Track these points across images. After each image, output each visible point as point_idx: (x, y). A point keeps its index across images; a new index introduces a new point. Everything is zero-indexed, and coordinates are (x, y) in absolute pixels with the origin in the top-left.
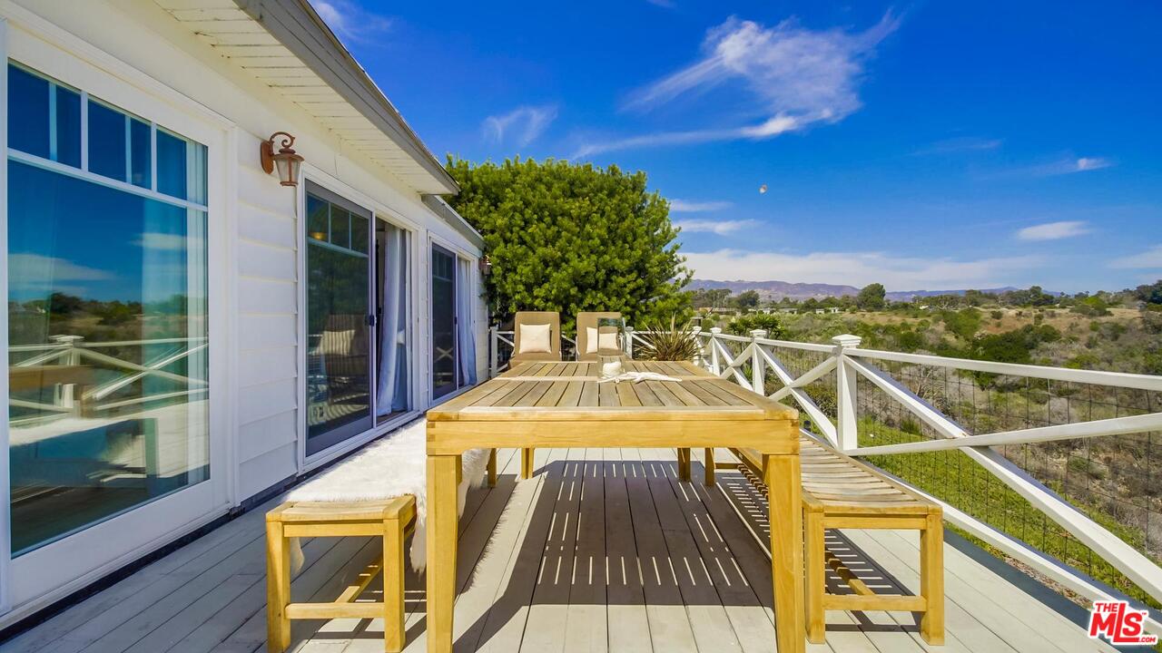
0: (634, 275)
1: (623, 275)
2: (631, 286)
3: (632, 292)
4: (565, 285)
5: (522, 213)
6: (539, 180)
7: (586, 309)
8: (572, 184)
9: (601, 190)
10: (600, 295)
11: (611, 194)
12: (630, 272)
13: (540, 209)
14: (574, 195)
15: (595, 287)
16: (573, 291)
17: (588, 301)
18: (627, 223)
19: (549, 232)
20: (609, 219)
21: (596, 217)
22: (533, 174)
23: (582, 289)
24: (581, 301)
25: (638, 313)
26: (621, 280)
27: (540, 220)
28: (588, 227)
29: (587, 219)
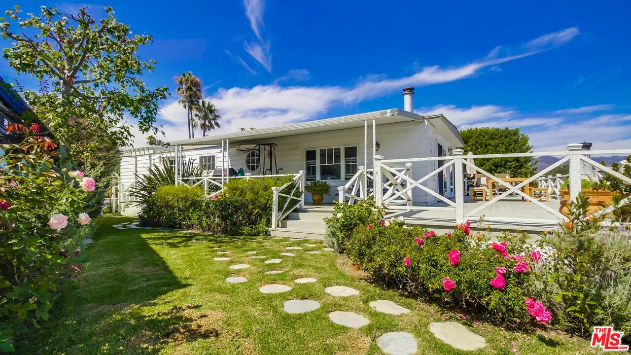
0: (515, 162)
1: (511, 162)
2: (514, 165)
3: (514, 167)
4: (491, 166)
5: (475, 145)
6: (480, 135)
7: (498, 173)
8: (492, 135)
9: (502, 136)
10: (502, 168)
11: (506, 137)
12: (513, 161)
13: (481, 144)
14: (493, 139)
15: (501, 166)
16: (493, 168)
17: (498, 170)
18: (512, 146)
19: (485, 151)
20: (505, 145)
21: (501, 145)
22: (478, 133)
23: (497, 167)
24: (496, 170)
25: (516, 174)
26: (510, 164)
27: (481, 147)
28: (498, 148)
29: (498, 146)
